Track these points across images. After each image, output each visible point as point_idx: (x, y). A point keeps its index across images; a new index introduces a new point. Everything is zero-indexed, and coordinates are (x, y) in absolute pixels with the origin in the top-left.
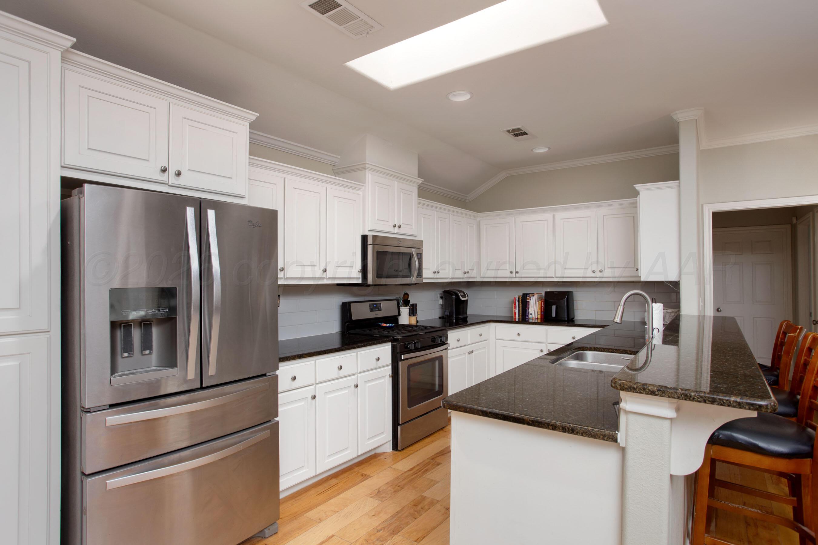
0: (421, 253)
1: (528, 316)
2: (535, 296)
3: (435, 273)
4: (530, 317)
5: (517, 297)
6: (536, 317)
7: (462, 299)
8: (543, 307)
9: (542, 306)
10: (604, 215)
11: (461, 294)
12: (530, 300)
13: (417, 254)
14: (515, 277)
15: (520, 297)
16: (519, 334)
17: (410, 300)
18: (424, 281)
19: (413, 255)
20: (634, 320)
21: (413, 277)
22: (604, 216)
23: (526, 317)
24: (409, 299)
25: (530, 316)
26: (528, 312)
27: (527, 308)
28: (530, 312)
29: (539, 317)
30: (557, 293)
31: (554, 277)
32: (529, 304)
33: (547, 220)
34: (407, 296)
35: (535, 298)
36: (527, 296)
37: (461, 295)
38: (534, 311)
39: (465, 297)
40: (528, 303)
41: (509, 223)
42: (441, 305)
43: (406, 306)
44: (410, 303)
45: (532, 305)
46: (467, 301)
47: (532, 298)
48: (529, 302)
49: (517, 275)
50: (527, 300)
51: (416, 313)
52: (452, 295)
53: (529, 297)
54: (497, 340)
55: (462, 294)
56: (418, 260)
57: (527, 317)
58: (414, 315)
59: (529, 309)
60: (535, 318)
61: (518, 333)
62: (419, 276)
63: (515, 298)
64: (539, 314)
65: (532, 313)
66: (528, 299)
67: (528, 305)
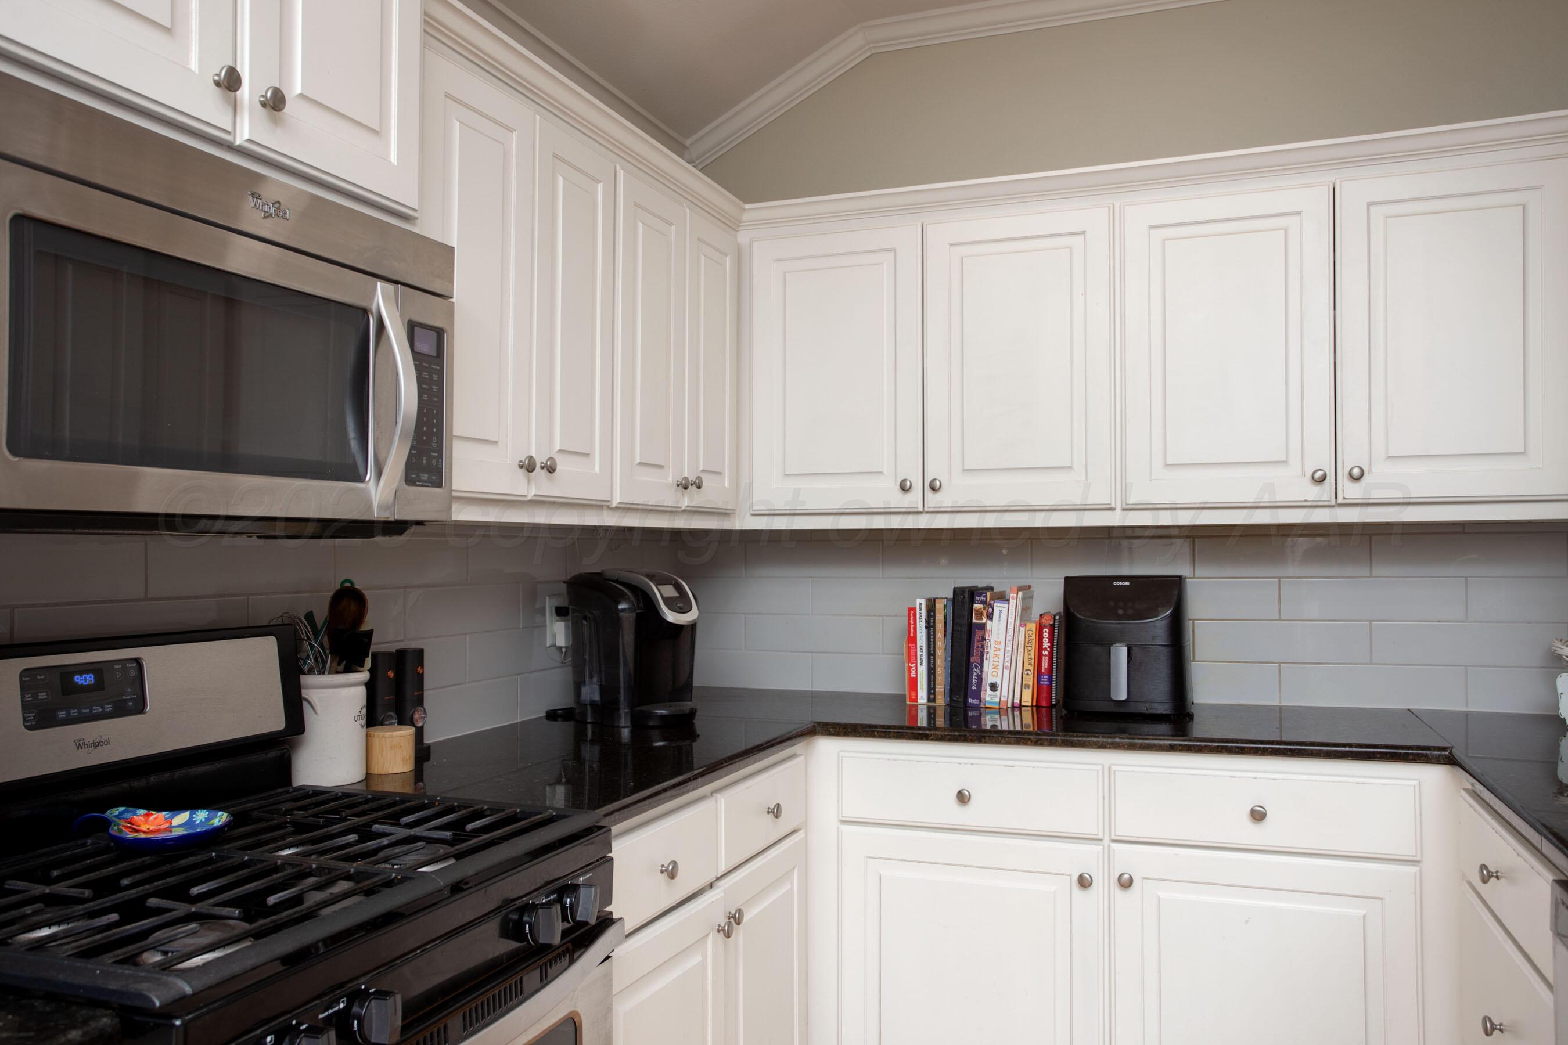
0: (438, 323)
1: (978, 695)
2: (1012, 602)
3: (529, 466)
4: (988, 699)
5: (920, 602)
6: (1017, 701)
7: (671, 617)
8: (1045, 653)
9: (1040, 648)
10: (1370, 204)
11: (665, 595)
12: (990, 617)
13: (412, 328)
14: (921, 509)
15: (939, 606)
16: (962, 798)
17: (369, 634)
18: (463, 514)
19: (381, 326)
20: (1467, 706)
21: (379, 474)
22: (1373, 209)
23: (970, 701)
24: (365, 628)
25: (988, 696)
26: (980, 678)
27: (972, 659)
28: (989, 678)
29: (1027, 698)
30: (1127, 583)
31: (1113, 506)
32: (984, 639)
33: (1083, 233)
34: (353, 607)
35: (1012, 609)
36: (972, 602)
37: (665, 600)
38: (1006, 672)
39: (686, 609)
40: (978, 634)
41: (894, 250)
42: (560, 648)
43: (348, 670)
44: (373, 648)
45: (999, 643)
46: (693, 626)
47: (998, 607)
48: (983, 627)
49: (933, 500)
50: (974, 621)
51: (420, 701)
52: (619, 597)
53: (982, 603)
54: (845, 828)
55: (670, 591)
56: (419, 369)
57: (975, 701)
58: (403, 720)
59: (986, 662)
60: (1010, 705)
61: (960, 792)
62: (425, 477)
63: (912, 610)
64: (1027, 686)
65: (999, 683)
66: (980, 615)
67: (976, 644)
